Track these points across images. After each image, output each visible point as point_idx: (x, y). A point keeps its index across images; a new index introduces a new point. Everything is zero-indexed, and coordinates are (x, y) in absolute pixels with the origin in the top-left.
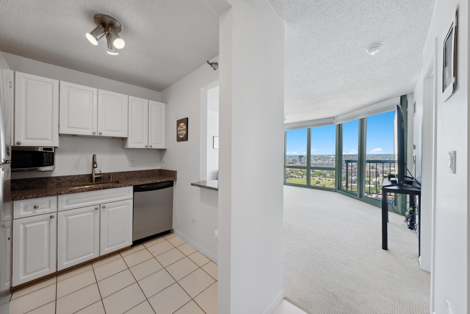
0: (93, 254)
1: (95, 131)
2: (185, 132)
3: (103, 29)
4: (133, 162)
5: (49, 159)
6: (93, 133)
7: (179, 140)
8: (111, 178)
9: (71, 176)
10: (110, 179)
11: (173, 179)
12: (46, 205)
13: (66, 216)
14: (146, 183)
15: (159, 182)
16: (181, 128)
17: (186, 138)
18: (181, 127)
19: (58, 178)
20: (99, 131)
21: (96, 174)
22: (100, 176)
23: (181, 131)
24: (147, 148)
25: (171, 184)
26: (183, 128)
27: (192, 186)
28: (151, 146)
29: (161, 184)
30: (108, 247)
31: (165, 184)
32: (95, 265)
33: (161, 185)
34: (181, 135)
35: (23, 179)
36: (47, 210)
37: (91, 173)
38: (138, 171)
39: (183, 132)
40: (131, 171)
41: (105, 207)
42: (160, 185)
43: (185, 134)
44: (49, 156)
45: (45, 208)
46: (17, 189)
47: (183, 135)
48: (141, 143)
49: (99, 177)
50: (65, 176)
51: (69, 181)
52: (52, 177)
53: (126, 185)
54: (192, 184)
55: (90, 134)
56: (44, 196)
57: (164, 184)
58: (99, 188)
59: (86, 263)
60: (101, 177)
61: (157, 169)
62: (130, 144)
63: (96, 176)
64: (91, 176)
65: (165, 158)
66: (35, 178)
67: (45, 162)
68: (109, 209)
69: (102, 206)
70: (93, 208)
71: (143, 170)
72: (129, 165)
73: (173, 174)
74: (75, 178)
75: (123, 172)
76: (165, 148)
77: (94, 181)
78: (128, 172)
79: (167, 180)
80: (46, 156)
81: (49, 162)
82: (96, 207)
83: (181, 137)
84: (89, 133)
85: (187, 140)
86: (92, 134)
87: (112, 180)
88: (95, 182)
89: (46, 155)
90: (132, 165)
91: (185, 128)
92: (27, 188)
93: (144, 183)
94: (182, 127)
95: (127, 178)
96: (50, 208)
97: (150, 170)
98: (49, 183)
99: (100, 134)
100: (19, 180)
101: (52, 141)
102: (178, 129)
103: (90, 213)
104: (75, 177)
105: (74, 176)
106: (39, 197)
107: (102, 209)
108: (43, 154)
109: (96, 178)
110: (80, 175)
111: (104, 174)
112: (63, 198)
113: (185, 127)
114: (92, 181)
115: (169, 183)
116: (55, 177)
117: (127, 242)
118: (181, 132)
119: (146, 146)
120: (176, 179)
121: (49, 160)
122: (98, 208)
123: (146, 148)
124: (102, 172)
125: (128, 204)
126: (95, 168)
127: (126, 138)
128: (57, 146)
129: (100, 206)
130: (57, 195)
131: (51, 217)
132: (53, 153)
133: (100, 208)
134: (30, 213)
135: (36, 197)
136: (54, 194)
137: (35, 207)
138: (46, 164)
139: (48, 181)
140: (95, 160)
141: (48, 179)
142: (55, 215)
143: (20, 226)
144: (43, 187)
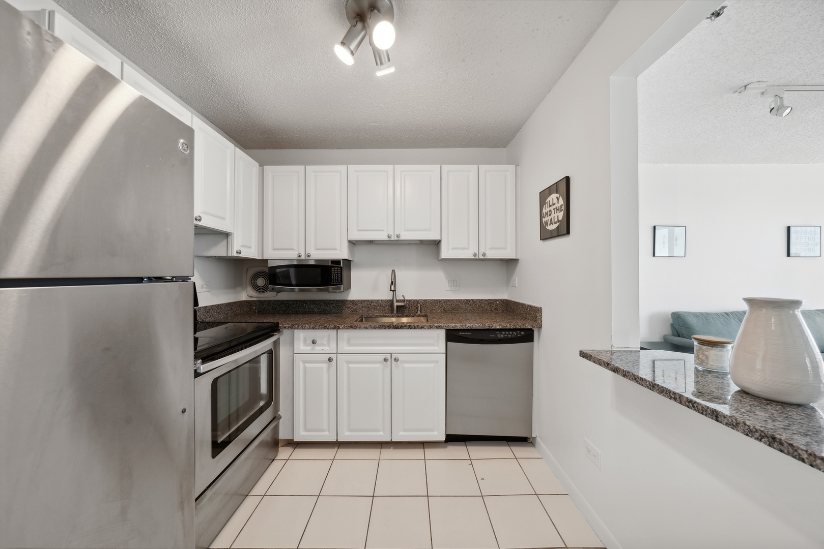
0: (381, 433)
1: (391, 233)
2: (561, 215)
3: (359, 25)
4: (455, 284)
5: (338, 276)
6: (389, 237)
7: (546, 235)
8: (419, 309)
9: (368, 301)
10: (418, 311)
11: (532, 326)
12: (325, 341)
13: (348, 362)
14: (469, 328)
15: (498, 328)
16: (550, 206)
17: (565, 229)
18: (551, 204)
19: (354, 302)
20: (397, 232)
21: (397, 301)
22: (403, 304)
23: (550, 215)
24: (477, 257)
25: (527, 336)
26: (557, 205)
27: (584, 360)
28: (484, 255)
29: (502, 334)
30: (405, 430)
31: (513, 334)
32: (387, 453)
33: (504, 335)
34: (551, 223)
35: (321, 301)
36: (326, 349)
37: (392, 299)
38: (464, 300)
39: (558, 214)
40: (452, 300)
41: (398, 360)
42: (501, 336)
43: (560, 218)
44: (338, 272)
45: (323, 345)
46: (316, 313)
47: (555, 223)
48: (464, 249)
49: (401, 305)
50: (361, 300)
51: (365, 306)
52: (348, 301)
53: (431, 327)
54: (583, 354)
55: (385, 238)
56: (321, 328)
57: (509, 334)
58: (388, 326)
60: (404, 306)
61: (501, 300)
62: (446, 252)
63: (397, 304)
64: (391, 302)
65: (516, 279)
66: (331, 300)
67: (334, 280)
68: (405, 365)
69: (394, 356)
70: (382, 357)
71: (472, 300)
72: (449, 289)
73: (534, 313)
75: (437, 300)
76: (514, 257)
77: (395, 312)
78: (446, 301)
79: (518, 327)
80: (334, 272)
81: (338, 280)
82: (386, 357)
83: (551, 227)
84: (382, 236)
85: (568, 232)
86: (387, 239)
87: (421, 312)
88: (397, 313)
89: (335, 270)
90: (454, 288)
91: (560, 205)
92: (323, 312)
93: (465, 328)
94: (554, 204)
95: (445, 310)
96: (329, 346)
97: (486, 300)
99: (397, 236)
100: (317, 300)
101: (341, 251)
102: (544, 211)
103: (378, 365)
104: (372, 303)
105: (372, 301)
106: (316, 329)
107: (394, 362)
108: (331, 270)
109: (398, 307)
110: (377, 301)
111: (409, 301)
112: (345, 334)
113: (561, 202)
114: (392, 311)
115: (523, 333)
116: (351, 301)
117: (436, 433)
118: (549, 218)
119: (475, 255)
120: (540, 327)
121: (338, 278)
122: (388, 360)
123: (473, 258)
124: (406, 298)
125: (437, 362)
126: (393, 291)
127: (440, 241)
128: (346, 258)
129: (391, 357)
130: (334, 328)
131: (330, 360)
132: (341, 268)
133: (391, 359)
134: (308, 349)
135: (313, 328)
136: (332, 327)
137: (314, 342)
138: (334, 282)
139: (344, 305)
140: (393, 278)
141: (344, 302)
142: (333, 356)
143: (301, 364)
144: (339, 313)
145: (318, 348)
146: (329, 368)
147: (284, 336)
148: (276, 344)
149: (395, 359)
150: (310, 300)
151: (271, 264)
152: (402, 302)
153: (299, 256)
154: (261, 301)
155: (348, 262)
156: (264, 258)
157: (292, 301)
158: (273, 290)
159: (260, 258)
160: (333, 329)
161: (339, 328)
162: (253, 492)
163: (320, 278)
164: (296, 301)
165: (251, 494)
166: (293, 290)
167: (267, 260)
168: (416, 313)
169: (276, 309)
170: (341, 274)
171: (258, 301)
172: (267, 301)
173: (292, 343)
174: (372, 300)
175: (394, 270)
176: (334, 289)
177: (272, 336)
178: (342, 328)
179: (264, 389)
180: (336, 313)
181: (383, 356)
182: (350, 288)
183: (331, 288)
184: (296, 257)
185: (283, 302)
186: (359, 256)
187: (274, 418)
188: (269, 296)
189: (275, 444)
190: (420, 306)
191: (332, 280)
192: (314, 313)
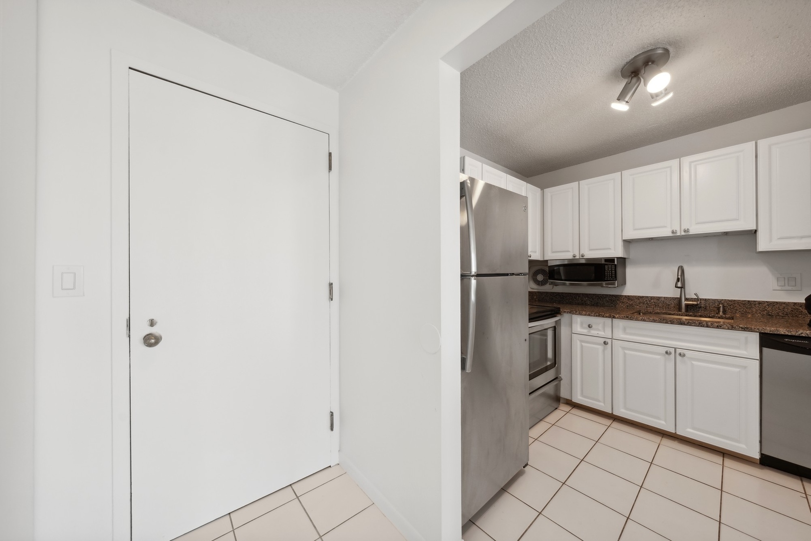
1: (676, 228)
4: (789, 281)
5: (612, 273)
6: (673, 232)
8: (722, 310)
9: (647, 297)
10: (719, 312)
12: (600, 327)
13: (624, 348)
14: (803, 335)
19: (629, 298)
20: (684, 227)
21: (687, 299)
22: (695, 303)
30: (694, 428)
32: (666, 442)
35: (594, 294)
36: (601, 333)
37: (680, 297)
40: (784, 303)
41: (685, 356)
44: (612, 269)
45: (598, 330)
49: (693, 305)
50: (639, 296)
51: (644, 303)
52: (623, 296)
55: (668, 234)
56: (597, 316)
59: (656, 431)
60: (697, 305)
62: (767, 243)
63: (686, 302)
66: (604, 295)
67: (607, 276)
68: (694, 363)
69: (678, 351)
70: (664, 350)
72: (778, 288)
74: (652, 301)
75: (755, 301)
77: (683, 310)
80: (608, 269)
81: (612, 276)
82: (669, 350)
86: (671, 235)
87: (724, 314)
88: (686, 311)
89: (608, 267)
90: (790, 288)
92: (596, 305)
93: (793, 333)
96: (604, 331)
98: (618, 302)
99: (685, 231)
100: (590, 294)
101: (615, 250)
103: (658, 357)
104: (652, 299)
106: (592, 316)
107: (678, 357)
108: (605, 267)
109: (687, 306)
110: (659, 298)
111: (705, 300)
112: (620, 324)
114: (680, 309)
116: (626, 296)
121: (612, 274)
122: (670, 353)
124: (701, 297)
125: (746, 367)
126: (681, 288)
127: (756, 231)
128: (621, 256)
129: (675, 352)
130: (610, 317)
131: (605, 343)
132: (615, 265)
133: (675, 354)
134: (585, 331)
135: (589, 315)
136: (607, 315)
137: (590, 326)
138: (607, 278)
139: (618, 300)
140: (680, 274)
141: (618, 298)
142: (609, 341)
143: (578, 342)
144: (612, 306)
145: (593, 332)
146: (604, 350)
147: (565, 318)
148: (558, 323)
149: (680, 354)
150: (583, 294)
151: (550, 264)
152: (695, 301)
153: (574, 257)
154: (540, 292)
155: (623, 261)
156: (545, 259)
157: (566, 293)
158: (552, 283)
159: (542, 260)
160: (608, 317)
161: (614, 317)
162: (547, 419)
163: (594, 275)
164: (570, 293)
165: (544, 420)
166: (564, 284)
167: (547, 261)
168: (717, 314)
169: (553, 299)
170: (615, 271)
171: (538, 292)
172: (545, 292)
173: (571, 325)
174: (651, 297)
175: (682, 267)
176: (606, 284)
177: (556, 316)
178: (618, 318)
179: (550, 354)
180: (609, 306)
181: (666, 349)
182: (626, 284)
183: (604, 283)
184: (571, 257)
185: (558, 294)
186: (635, 252)
187: (556, 378)
188: (548, 288)
189: (557, 399)
190: (724, 307)
191: (605, 276)
192: (586, 305)
